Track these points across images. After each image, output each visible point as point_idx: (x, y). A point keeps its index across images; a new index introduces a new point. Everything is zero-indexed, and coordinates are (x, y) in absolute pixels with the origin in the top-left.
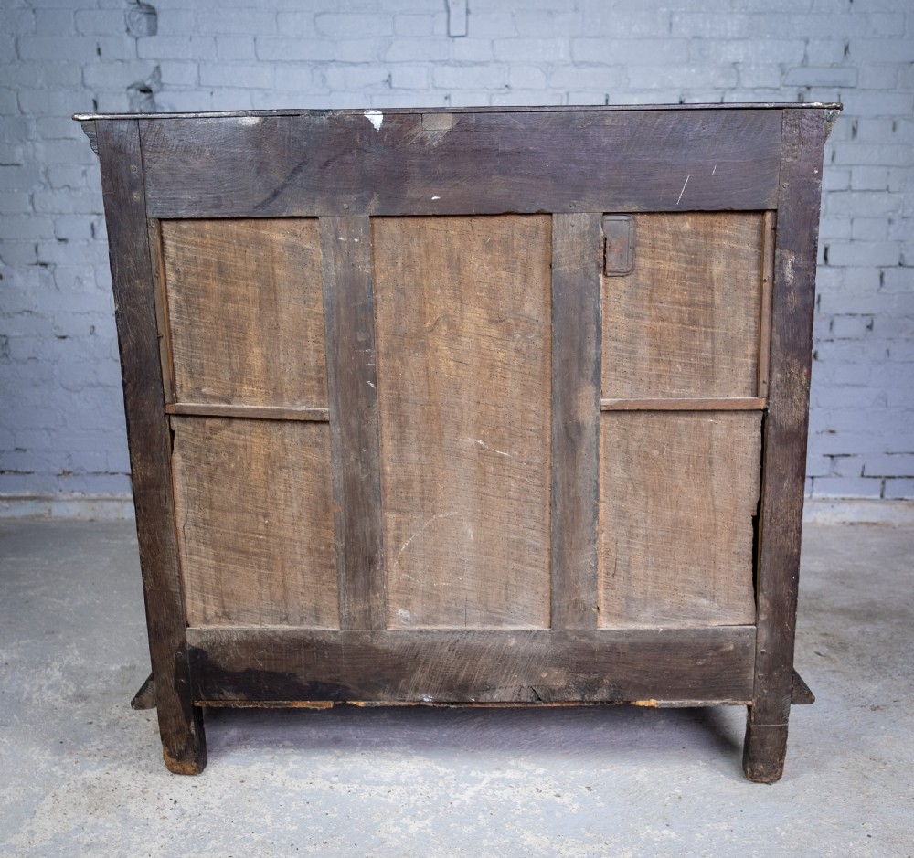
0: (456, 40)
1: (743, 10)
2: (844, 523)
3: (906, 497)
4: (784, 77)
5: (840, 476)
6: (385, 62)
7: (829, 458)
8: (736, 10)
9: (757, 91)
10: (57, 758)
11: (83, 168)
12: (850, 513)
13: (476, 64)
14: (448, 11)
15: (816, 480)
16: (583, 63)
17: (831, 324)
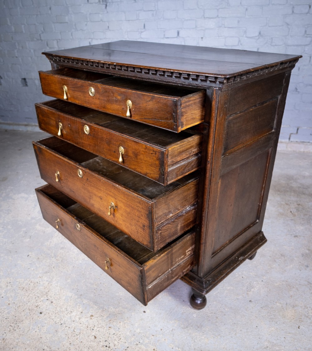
11: (86, 23)
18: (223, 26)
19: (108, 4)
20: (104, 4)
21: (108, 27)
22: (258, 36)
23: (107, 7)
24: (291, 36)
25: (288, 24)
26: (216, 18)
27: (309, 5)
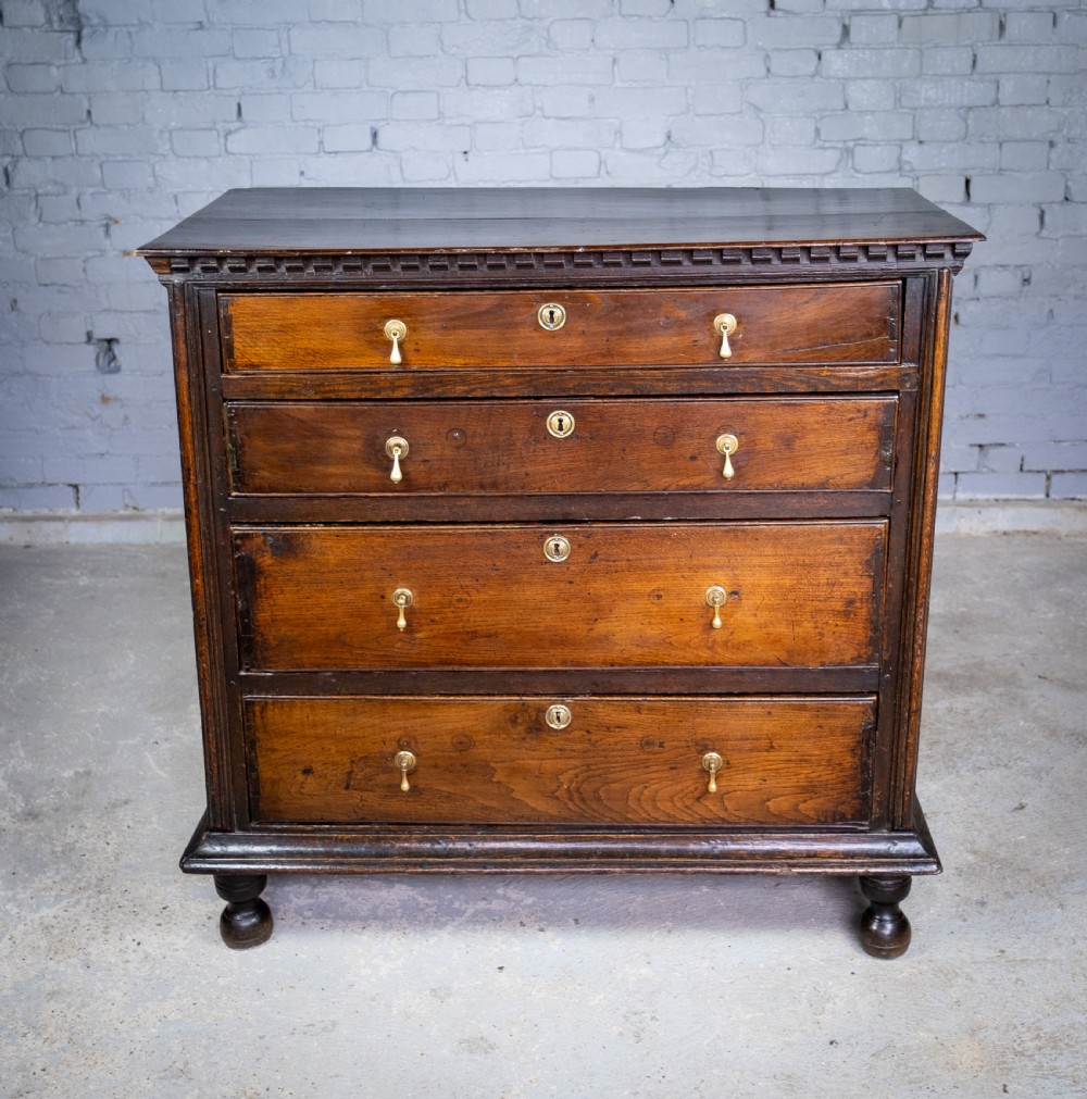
2: (995, 532)
3: (1078, 497)
5: (993, 471)
7: (977, 449)
10: (10, 894)
12: (1003, 520)
15: (960, 476)
17: (976, 277)
18: (538, 112)
19: (85, 32)
20: (69, 31)
21: (89, 112)
22: (665, 144)
23: (84, 44)
24: (773, 145)
25: (757, 109)
26: (510, 85)
27: (816, 51)
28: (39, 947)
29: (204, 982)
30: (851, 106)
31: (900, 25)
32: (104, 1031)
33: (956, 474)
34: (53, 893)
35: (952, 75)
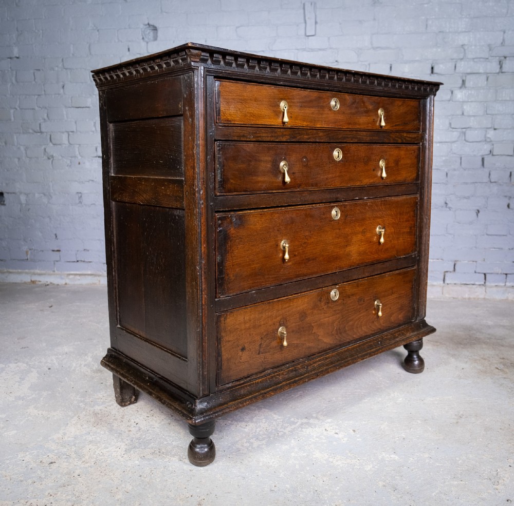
0: (310, 37)
1: (468, 16)
4: (491, 52)
6: (272, 50)
8: (463, 16)
9: (475, 60)
10: (83, 399)
13: (320, 50)
14: (306, 22)
15: (508, 275)
16: (378, 48)
27: (451, 90)
28: (90, 421)
29: (165, 443)
30: (465, 114)
31: (487, 79)
32: (113, 460)
33: (506, 274)
34: (102, 400)
35: (509, 101)
